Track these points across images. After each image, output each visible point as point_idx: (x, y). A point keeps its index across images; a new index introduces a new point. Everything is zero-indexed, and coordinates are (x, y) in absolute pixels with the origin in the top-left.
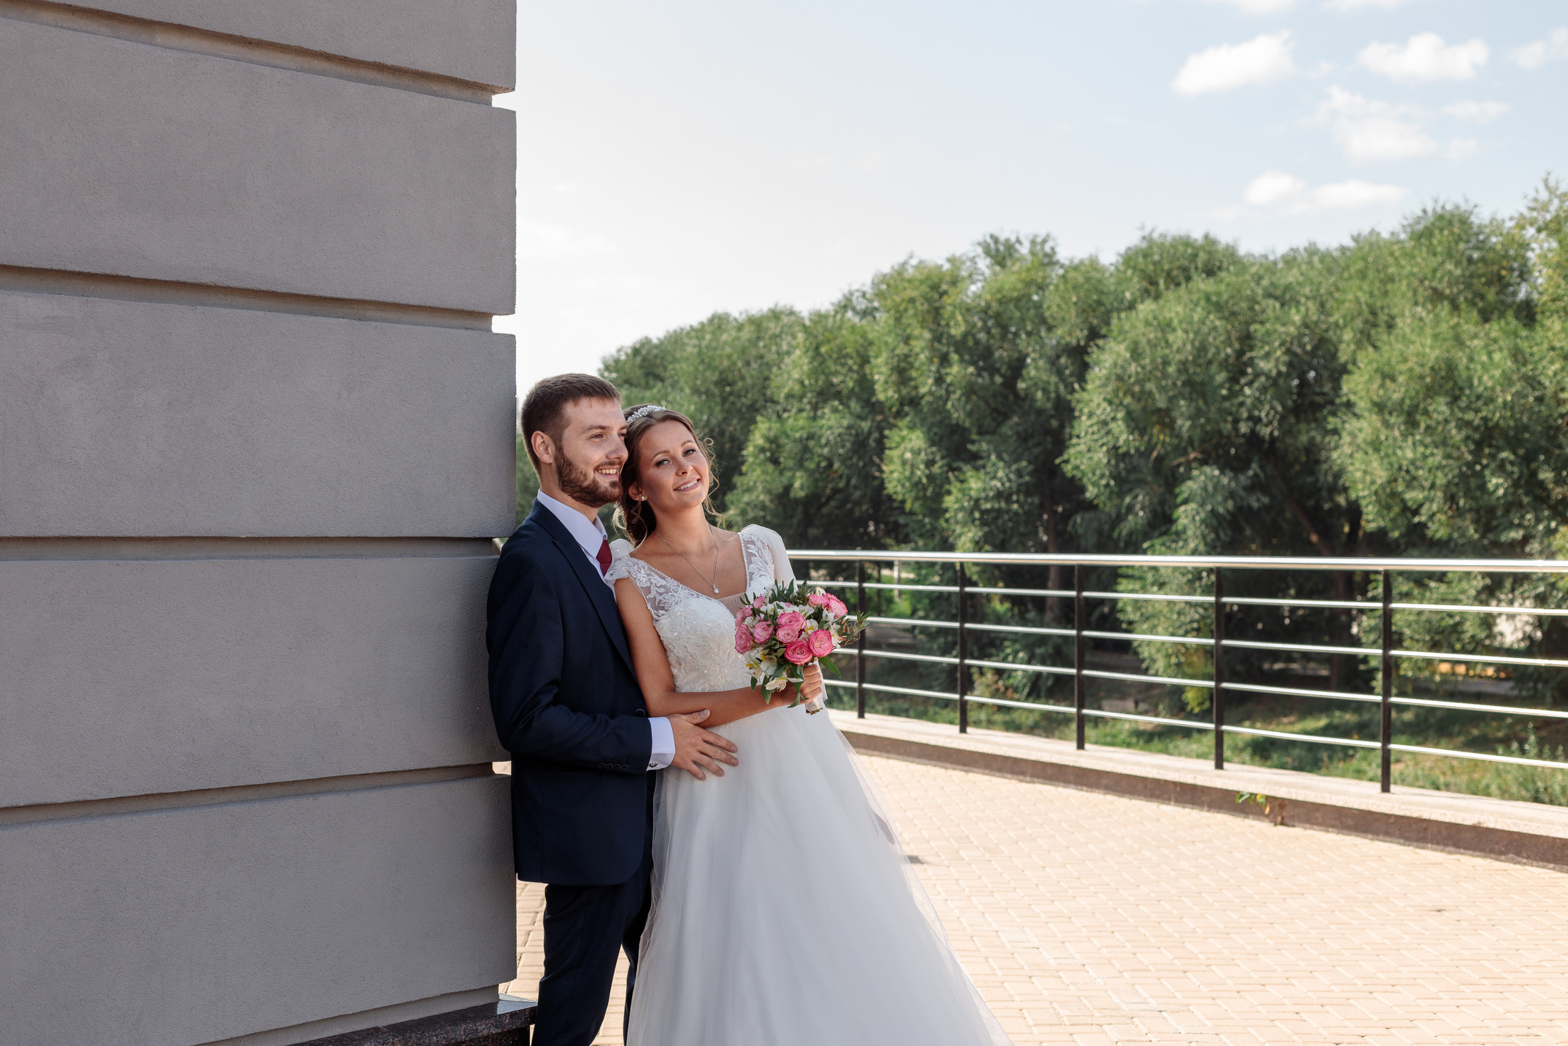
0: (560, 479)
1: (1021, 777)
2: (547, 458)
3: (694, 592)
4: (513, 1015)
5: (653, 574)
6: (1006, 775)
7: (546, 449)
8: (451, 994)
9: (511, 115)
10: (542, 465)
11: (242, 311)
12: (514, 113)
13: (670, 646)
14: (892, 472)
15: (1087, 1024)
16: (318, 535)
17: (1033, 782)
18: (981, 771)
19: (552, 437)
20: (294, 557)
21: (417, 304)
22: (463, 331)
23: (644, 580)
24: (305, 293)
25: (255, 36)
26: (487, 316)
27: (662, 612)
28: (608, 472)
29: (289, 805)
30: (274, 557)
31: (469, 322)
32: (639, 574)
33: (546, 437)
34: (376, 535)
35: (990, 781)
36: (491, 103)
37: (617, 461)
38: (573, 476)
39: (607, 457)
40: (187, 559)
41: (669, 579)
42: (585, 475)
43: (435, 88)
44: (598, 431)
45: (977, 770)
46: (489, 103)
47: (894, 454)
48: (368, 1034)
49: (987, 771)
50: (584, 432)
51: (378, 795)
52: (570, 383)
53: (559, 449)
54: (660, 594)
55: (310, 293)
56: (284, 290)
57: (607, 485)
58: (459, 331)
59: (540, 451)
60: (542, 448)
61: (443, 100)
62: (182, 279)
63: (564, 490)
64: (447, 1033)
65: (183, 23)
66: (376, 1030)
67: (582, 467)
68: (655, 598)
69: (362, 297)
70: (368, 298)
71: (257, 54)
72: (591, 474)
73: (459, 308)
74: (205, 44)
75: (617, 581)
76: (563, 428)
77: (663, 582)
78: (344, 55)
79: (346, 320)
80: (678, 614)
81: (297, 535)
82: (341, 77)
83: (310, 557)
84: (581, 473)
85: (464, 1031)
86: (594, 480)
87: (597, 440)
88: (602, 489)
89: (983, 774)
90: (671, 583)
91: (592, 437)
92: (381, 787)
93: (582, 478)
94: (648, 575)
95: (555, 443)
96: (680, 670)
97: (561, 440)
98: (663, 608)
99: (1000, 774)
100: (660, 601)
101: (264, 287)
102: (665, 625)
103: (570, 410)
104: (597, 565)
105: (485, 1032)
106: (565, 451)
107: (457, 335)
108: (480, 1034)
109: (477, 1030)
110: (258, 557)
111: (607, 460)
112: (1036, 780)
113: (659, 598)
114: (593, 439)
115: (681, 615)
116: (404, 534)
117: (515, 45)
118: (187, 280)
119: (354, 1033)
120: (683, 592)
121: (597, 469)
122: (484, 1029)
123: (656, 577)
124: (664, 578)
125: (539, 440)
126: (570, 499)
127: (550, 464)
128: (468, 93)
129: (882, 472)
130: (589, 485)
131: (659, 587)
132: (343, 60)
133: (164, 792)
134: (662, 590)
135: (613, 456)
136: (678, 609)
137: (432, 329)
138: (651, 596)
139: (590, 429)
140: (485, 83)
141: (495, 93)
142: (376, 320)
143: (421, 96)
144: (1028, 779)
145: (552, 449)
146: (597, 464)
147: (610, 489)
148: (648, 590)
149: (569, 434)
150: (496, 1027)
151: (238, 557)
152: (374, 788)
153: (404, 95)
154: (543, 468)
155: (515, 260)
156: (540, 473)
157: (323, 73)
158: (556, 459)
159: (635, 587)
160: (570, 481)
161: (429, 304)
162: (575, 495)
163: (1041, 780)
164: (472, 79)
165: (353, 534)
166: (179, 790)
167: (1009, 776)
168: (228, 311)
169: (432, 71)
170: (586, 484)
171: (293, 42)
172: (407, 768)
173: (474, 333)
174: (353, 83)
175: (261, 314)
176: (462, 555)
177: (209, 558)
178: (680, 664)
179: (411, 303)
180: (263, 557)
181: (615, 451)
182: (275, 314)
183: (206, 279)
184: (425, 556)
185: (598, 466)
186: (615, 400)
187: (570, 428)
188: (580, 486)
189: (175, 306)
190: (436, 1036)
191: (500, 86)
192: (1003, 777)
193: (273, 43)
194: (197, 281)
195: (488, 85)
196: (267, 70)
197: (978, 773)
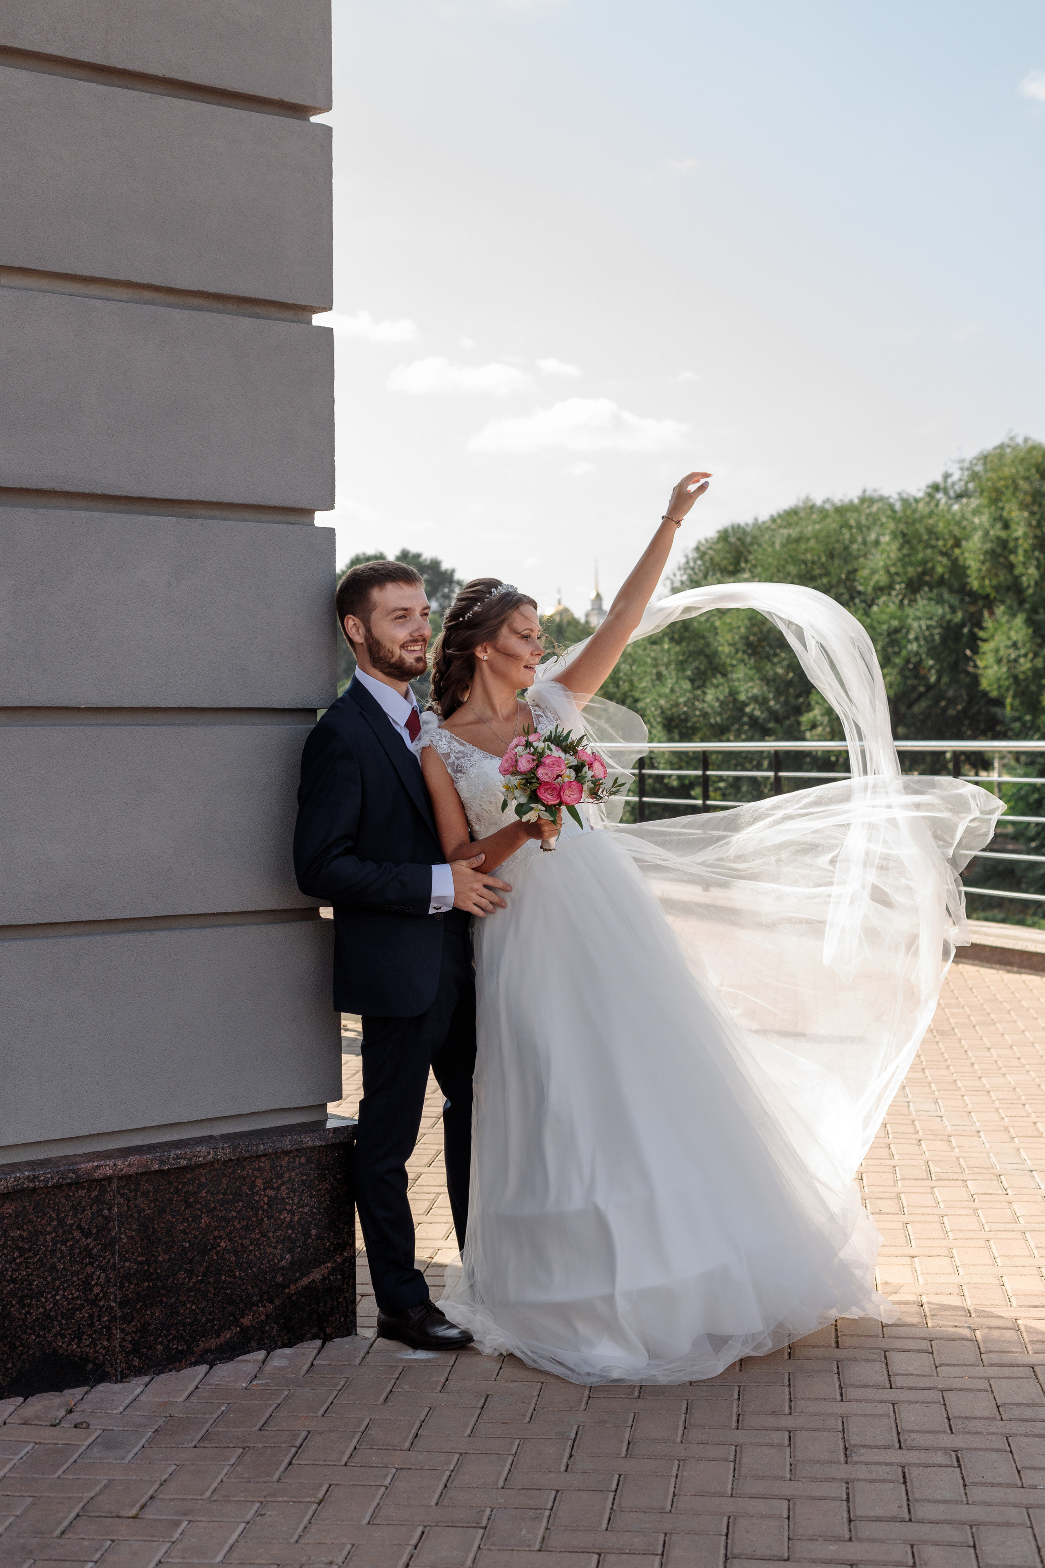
0: (371, 657)
1: (1009, 968)
2: (358, 639)
3: (489, 756)
4: (336, 1130)
5: (453, 741)
6: (994, 966)
7: (358, 630)
8: (280, 1110)
9: (329, 332)
10: (356, 645)
11: (78, 512)
12: (332, 329)
13: (469, 805)
14: (986, 667)
15: (952, 1180)
16: (151, 706)
17: (1021, 973)
18: (971, 962)
19: (361, 619)
20: (131, 725)
21: (241, 502)
22: (285, 526)
23: (445, 747)
24: (136, 495)
25: (88, 273)
26: (310, 512)
27: (460, 775)
28: (412, 648)
29: (127, 940)
30: (113, 725)
31: (292, 518)
32: (440, 742)
33: (357, 620)
34: (204, 705)
35: (978, 971)
36: (311, 322)
37: (420, 638)
38: (381, 654)
39: (411, 635)
40: (34, 725)
41: (468, 745)
42: (392, 653)
43: (258, 311)
44: (402, 613)
45: (966, 961)
46: (310, 322)
47: (985, 647)
48: (202, 1141)
49: (976, 962)
50: (388, 614)
51: (209, 933)
52: (376, 570)
53: (368, 630)
54: (458, 759)
55: (141, 495)
56: (118, 493)
57: (412, 661)
58: (281, 526)
59: (352, 632)
60: (353, 630)
61: (263, 321)
62: (25, 485)
63: (375, 667)
64: (273, 1143)
65: (22, 266)
66: (211, 1137)
67: (388, 645)
68: (454, 762)
69: (188, 498)
70: (194, 498)
71: (93, 290)
72: (398, 651)
73: (281, 505)
74: (44, 283)
75: (423, 749)
76: (371, 611)
77: (462, 748)
78: (170, 285)
79: (175, 519)
80: (473, 776)
81: (131, 705)
82: (169, 305)
83: (146, 725)
84: (389, 651)
85: (290, 1141)
86: (400, 657)
87: (401, 620)
88: (408, 665)
89: (972, 965)
90: (469, 748)
91: (397, 618)
92: (214, 926)
93: (390, 656)
94: (449, 743)
95: (365, 625)
96: (480, 827)
97: (369, 623)
98: (460, 772)
99: (989, 965)
100: (458, 765)
101: (99, 491)
102: (463, 786)
103: (376, 594)
104: (405, 734)
105: (310, 1144)
106: (373, 632)
107: (280, 529)
108: (305, 1145)
109: (302, 1141)
110: (98, 725)
111: (411, 638)
112: (1023, 970)
113: (457, 762)
114: (397, 620)
115: (475, 776)
116: (231, 705)
117: (331, 269)
118: (29, 487)
119: (190, 1139)
120: (478, 755)
121: (403, 646)
122: (308, 1141)
123: (456, 744)
124: (463, 745)
125: (351, 623)
126: (380, 674)
127: (362, 644)
128: (289, 314)
129: (976, 666)
130: (396, 661)
131: (457, 753)
132: (170, 291)
133: (14, 924)
134: (460, 755)
135: (416, 634)
136: (473, 772)
137: (255, 524)
138: (450, 761)
139: (394, 610)
140: (303, 304)
141: (315, 312)
142: (204, 518)
143: (241, 319)
144: (1015, 969)
145: (362, 630)
146: (402, 642)
147: (414, 664)
148: (448, 755)
149: (375, 616)
150: (320, 1140)
151: (81, 725)
152: (208, 927)
153: (226, 318)
154: (358, 648)
155: (334, 461)
156: (355, 651)
157: (153, 303)
158: (366, 639)
159: (437, 754)
160: (380, 658)
161: (252, 502)
162: (385, 671)
163: (1027, 971)
164: (291, 302)
165: (183, 705)
166: (27, 922)
167: (998, 966)
168: (66, 512)
169: (252, 296)
170: (393, 660)
171: (123, 277)
172: (236, 910)
173: (296, 527)
174: (178, 311)
175: (96, 514)
176: (288, 724)
177: (54, 725)
178: (480, 821)
179: (235, 502)
180: (103, 725)
181: (417, 630)
182: (109, 514)
183: (46, 485)
184: (253, 725)
185: (403, 644)
186: (417, 583)
187: (376, 611)
188: (388, 663)
189: (19, 509)
190: (263, 1144)
191: (318, 306)
192: (992, 968)
193: (105, 279)
194: (39, 487)
195: (307, 306)
196: (99, 303)
197: (968, 964)
